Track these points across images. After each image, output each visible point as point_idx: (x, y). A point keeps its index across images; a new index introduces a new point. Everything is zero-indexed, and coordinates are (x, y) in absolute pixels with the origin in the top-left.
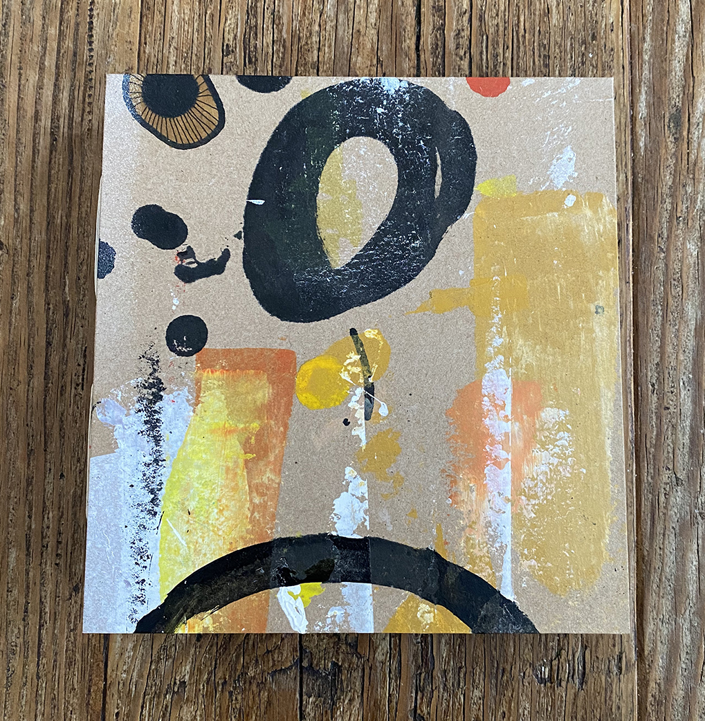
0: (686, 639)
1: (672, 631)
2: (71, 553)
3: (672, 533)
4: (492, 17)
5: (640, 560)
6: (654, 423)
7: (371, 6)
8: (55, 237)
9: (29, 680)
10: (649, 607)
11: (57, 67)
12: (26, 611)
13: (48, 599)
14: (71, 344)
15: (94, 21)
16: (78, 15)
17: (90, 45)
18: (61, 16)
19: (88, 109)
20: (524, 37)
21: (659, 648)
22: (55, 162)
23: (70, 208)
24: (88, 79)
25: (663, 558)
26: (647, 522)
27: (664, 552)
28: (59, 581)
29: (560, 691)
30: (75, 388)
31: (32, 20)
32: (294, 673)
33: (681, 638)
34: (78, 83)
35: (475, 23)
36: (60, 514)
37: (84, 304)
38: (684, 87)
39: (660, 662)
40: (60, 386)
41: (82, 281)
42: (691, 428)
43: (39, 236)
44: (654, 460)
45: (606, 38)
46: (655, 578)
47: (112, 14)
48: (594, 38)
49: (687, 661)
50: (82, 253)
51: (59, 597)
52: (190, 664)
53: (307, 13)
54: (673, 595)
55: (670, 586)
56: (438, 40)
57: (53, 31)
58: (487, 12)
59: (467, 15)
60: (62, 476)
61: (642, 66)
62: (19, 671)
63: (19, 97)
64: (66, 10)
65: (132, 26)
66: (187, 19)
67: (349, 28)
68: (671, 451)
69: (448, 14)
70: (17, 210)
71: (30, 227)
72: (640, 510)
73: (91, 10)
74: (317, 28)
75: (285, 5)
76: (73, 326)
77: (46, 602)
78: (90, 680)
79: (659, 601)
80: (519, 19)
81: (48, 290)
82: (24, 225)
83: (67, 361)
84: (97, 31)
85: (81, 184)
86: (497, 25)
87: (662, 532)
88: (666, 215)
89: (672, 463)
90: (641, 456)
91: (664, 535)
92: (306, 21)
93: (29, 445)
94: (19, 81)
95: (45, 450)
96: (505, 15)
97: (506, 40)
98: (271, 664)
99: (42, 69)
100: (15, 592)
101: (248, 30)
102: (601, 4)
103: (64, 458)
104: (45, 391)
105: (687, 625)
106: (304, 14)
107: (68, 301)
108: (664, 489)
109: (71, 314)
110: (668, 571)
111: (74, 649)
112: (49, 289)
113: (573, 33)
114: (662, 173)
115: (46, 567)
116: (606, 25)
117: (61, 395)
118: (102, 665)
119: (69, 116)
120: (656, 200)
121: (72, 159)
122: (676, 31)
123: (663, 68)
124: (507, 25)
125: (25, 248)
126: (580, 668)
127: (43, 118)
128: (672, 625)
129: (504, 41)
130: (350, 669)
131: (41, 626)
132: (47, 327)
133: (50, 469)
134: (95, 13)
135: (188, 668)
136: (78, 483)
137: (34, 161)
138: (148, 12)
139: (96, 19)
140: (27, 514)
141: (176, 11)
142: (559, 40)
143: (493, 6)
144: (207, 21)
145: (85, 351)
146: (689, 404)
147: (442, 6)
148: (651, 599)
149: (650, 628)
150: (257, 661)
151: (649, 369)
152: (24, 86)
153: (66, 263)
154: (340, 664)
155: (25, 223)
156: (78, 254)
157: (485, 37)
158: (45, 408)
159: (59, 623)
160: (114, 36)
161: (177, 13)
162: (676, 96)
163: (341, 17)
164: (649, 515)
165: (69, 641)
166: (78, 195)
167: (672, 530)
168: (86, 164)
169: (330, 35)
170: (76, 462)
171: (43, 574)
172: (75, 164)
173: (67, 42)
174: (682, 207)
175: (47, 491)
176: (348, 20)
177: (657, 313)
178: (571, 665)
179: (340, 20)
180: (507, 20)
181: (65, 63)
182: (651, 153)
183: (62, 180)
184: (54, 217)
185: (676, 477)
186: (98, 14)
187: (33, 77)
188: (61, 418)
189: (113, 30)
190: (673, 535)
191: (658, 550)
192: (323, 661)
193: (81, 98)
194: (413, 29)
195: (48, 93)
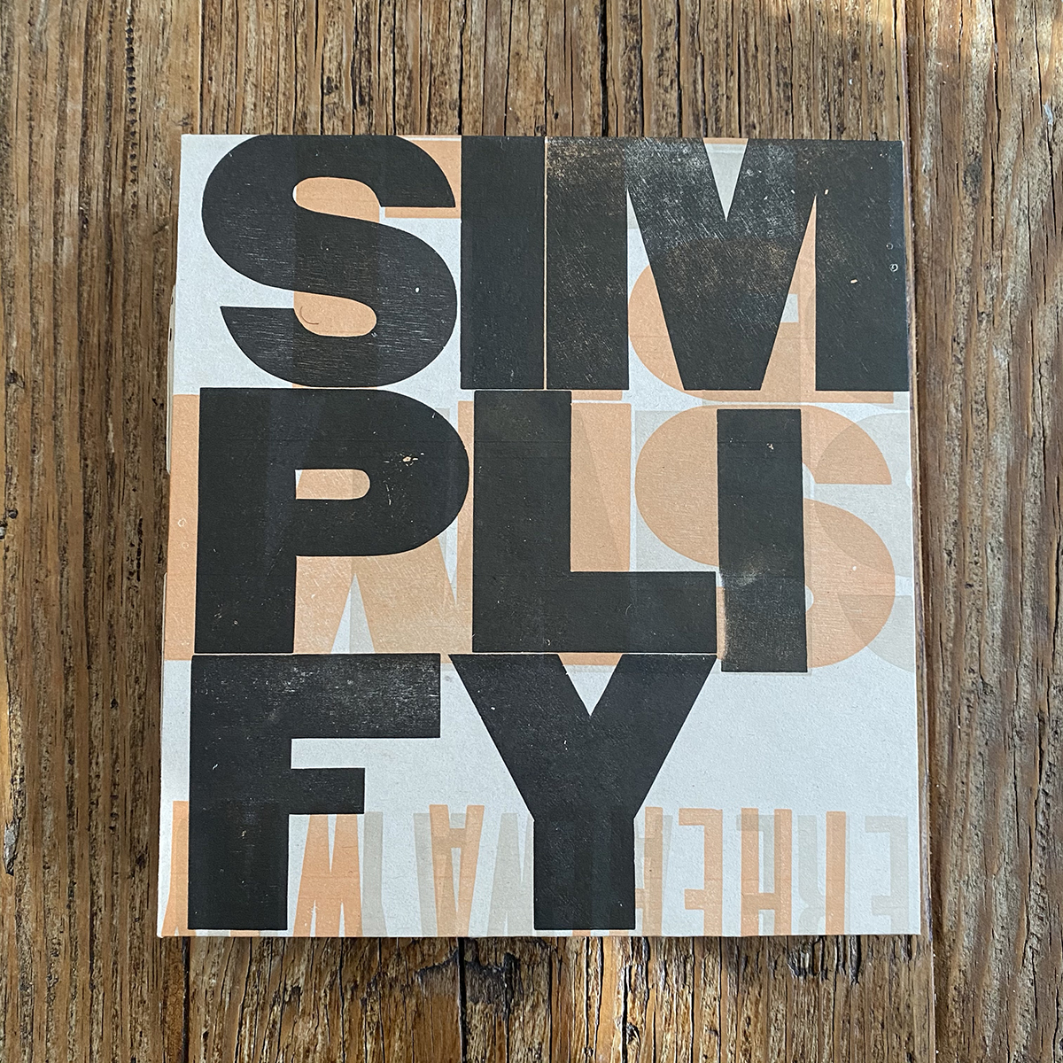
0: (1001, 908)
1: (981, 898)
2: (132, 811)
3: (979, 760)
4: (709, 29)
5: (935, 800)
6: (951, 608)
7: (535, 17)
8: (90, 363)
9: (80, 991)
10: (948, 866)
11: (85, 116)
12: (71, 894)
13: (102, 877)
14: (121, 516)
15: (135, 47)
16: (111, 38)
17: (131, 83)
18: (87, 41)
19: (131, 177)
20: (755, 57)
21: (963, 923)
22: (86, 254)
23: (110, 319)
24: (129, 133)
25: (967, 797)
26: (943, 747)
27: (967, 788)
28: (116, 851)
29: (827, 986)
30: (128, 578)
31: (44, 47)
32: (453, 970)
33: (994, 908)
34: (115, 140)
35: (685, 39)
36: (114, 757)
37: (136, 457)
38: (985, 125)
39: (966, 941)
40: (106, 576)
41: (132, 424)
42: (1004, 613)
43: (68, 361)
44: (953, 658)
45: (872, 56)
46: (955, 825)
47: (161, 36)
48: (855, 56)
49: (1002, 939)
50: (131, 384)
51: (117, 873)
52: (306, 962)
53: (441, 30)
54: (982, 847)
55: (977, 835)
56: (631, 64)
57: (76, 64)
58: (701, 23)
59: (674, 27)
60: (114, 703)
61: (925, 96)
62: (65, 978)
63: (31, 160)
64: (94, 33)
65: (190, 54)
66: (268, 41)
67: (503, 50)
68: (976, 646)
69: (646, 26)
70: (34, 325)
71: (55, 349)
72: (934, 729)
73: (130, 31)
74: (457, 51)
75: (410, 19)
76: (121, 490)
77: (99, 882)
78: (166, 989)
79: (962, 856)
80: (747, 31)
81: (83, 438)
82: (46, 347)
83: (115, 539)
84: (140, 62)
85: (125, 285)
86: (717, 41)
87: (965, 760)
88: (963, 310)
89: (977, 663)
90: (935, 655)
91: (968, 764)
92: (441, 41)
93: (65, 660)
94: (30, 137)
95: (89, 668)
96: (727, 26)
97: (730, 62)
98: (419, 959)
99: (62, 118)
100: (55, 868)
101: (357, 56)
102: (864, 6)
103: (115, 679)
104: (85, 583)
105: (1002, 889)
106: (438, 31)
107: (113, 454)
108: (968, 699)
109: (117, 472)
110: (974, 813)
111: (141, 946)
112: (86, 437)
113: (825, 50)
114: (956, 250)
115: (97, 832)
116: (872, 37)
117: (109, 588)
118: (181, 967)
119: (105, 187)
120: (948, 289)
121: (111, 249)
122: (973, 43)
123: (954, 97)
124: (730, 40)
125: (49, 379)
126: (854, 952)
127: (67, 190)
128: (981, 890)
129: (727, 64)
130: (532, 964)
131: (93, 915)
132: (85, 492)
133: (97, 695)
134: (135, 35)
135: (303, 968)
136: (138, 714)
137: (56, 254)
138: (212, 33)
139: (138, 44)
140: (67, 759)
141: (253, 30)
142: (805, 60)
143: (710, 14)
144: (298, 45)
145: (140, 525)
146: (1000, 579)
147: (636, 15)
148: (952, 854)
149: (949, 897)
150: (399, 955)
151: (943, 530)
152: (38, 144)
153: (108, 399)
154: (517, 956)
155: (47, 343)
156: (124, 385)
157: (699, 59)
158: (86, 607)
159: (118, 911)
160: (165, 69)
161: (254, 34)
162: (973, 137)
163: (492, 35)
164: (947, 736)
165: (133, 935)
166: (122, 301)
167: (978, 757)
168: (131, 256)
169: (476, 60)
170: (133, 682)
171: (93, 841)
172: (115, 256)
173: (96, 80)
174: (985, 299)
175: (93, 725)
176: (502, 37)
177: (954, 450)
178: (841, 950)
179: (491, 39)
180: (730, 34)
181: (95, 110)
182: (940, 221)
183: (97, 280)
184: (88, 334)
185: (984, 683)
186: (140, 37)
187: (50, 131)
188: (110, 622)
189: (163, 60)
190: (981, 765)
191: (960, 785)
192: (493, 954)
193: (120, 160)
194: (595, 50)
195: (73, 155)
